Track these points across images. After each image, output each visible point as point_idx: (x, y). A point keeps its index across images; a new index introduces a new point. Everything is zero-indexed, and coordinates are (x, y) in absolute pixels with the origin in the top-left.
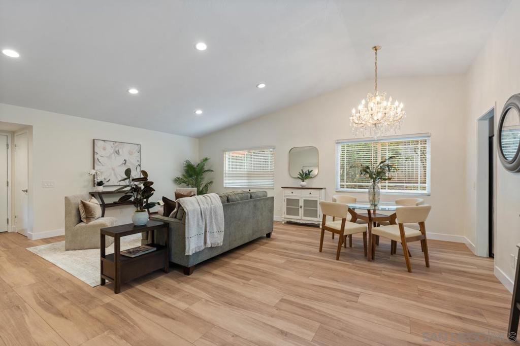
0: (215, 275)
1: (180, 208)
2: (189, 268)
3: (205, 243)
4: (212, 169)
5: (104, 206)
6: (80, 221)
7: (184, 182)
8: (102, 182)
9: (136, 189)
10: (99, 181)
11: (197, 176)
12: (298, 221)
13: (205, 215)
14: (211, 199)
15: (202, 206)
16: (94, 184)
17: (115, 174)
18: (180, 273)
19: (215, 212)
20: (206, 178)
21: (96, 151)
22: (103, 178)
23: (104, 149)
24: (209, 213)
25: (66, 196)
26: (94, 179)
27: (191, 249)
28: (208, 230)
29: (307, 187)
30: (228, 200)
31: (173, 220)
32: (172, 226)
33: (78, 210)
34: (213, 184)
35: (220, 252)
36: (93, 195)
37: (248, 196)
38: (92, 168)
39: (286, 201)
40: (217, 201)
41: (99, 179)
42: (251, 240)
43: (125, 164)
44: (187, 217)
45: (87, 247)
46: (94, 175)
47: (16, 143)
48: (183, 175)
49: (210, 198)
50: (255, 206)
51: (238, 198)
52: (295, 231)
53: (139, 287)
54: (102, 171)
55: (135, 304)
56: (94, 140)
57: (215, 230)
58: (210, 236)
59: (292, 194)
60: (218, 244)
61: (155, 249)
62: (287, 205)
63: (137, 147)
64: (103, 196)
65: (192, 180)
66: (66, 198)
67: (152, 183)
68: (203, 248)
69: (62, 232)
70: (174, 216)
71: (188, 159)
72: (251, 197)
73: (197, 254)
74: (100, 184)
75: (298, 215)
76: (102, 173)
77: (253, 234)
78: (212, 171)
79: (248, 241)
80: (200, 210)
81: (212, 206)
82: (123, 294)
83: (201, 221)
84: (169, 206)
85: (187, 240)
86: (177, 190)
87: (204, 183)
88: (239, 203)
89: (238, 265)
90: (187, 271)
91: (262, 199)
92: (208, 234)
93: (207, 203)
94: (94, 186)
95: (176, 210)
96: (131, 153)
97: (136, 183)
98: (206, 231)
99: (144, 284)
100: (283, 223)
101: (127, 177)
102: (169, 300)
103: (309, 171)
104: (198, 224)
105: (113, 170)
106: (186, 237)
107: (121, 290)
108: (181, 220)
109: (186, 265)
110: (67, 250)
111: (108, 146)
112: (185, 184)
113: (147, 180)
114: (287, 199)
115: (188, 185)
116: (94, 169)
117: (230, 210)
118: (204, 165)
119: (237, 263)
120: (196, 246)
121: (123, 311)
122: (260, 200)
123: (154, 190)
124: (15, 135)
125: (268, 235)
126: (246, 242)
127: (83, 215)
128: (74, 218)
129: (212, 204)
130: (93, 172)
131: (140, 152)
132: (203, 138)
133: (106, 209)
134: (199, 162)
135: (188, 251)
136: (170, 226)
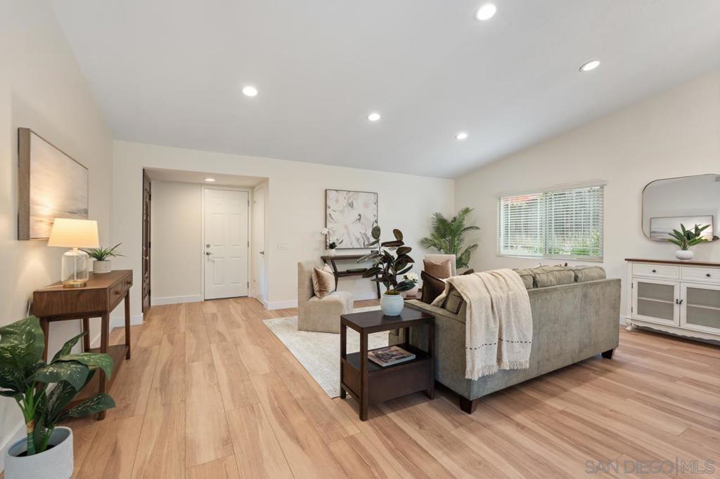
0: (521, 427)
1: (454, 292)
2: (471, 401)
3: (499, 360)
4: (476, 226)
5: (338, 275)
6: (313, 295)
7: (435, 245)
8: (334, 243)
9: (387, 258)
10: (331, 242)
11: (454, 237)
12: (671, 331)
13: (499, 310)
14: (505, 281)
15: (492, 292)
16: (326, 246)
17: (348, 234)
18: (453, 405)
19: (516, 305)
20: (467, 239)
21: (328, 204)
22: (336, 238)
23: (337, 201)
24: (505, 304)
25: (299, 261)
26: (326, 239)
27: (476, 369)
28: (504, 338)
29: (694, 260)
30: (535, 284)
31: (441, 311)
32: (439, 322)
33: (311, 280)
34: (478, 249)
35: (521, 379)
36: (325, 260)
37: (570, 276)
38: (324, 226)
39: (636, 286)
40: (516, 284)
41: (331, 240)
42: (576, 361)
43: (359, 219)
44: (468, 312)
45: (320, 330)
46: (326, 235)
47: (255, 199)
48: (433, 235)
49: (504, 278)
50: (585, 296)
51: (553, 280)
52: (666, 351)
53: (392, 416)
54: (334, 229)
55: (392, 451)
56: (326, 191)
57: (516, 339)
58: (507, 349)
59: (654, 274)
60: (521, 364)
61: (413, 357)
62: (638, 296)
63: (373, 197)
64: (335, 261)
65: (444, 242)
66: (299, 264)
67: (409, 249)
68: (495, 369)
69: (294, 303)
70: (441, 304)
71: (438, 212)
72: (576, 279)
73: (484, 379)
74: (332, 246)
75: (672, 319)
76: (334, 231)
77: (581, 350)
78: (477, 228)
79: (572, 363)
80: (489, 300)
81: (510, 293)
82: (371, 425)
83: (492, 320)
84: (432, 286)
85: (468, 351)
86: (425, 257)
87: (464, 247)
88: (555, 290)
89: (562, 412)
90: (466, 405)
91: (598, 283)
92: (504, 344)
93: (501, 288)
94: (326, 249)
95: (444, 294)
96: (366, 205)
97: (387, 249)
98: (500, 339)
99: (399, 412)
100: (629, 328)
101: (375, 240)
102: (445, 461)
103: (697, 229)
104: (488, 326)
105: (346, 227)
106: (468, 345)
107: (369, 416)
108: (457, 313)
109: (466, 395)
110: (300, 330)
111: (341, 196)
112: (435, 249)
113: (403, 244)
114: (639, 283)
115: (439, 250)
116: (326, 227)
117: (540, 301)
118: (463, 219)
119: (561, 408)
120: (484, 364)
121: (377, 463)
122: (594, 284)
123: (413, 261)
124: (255, 189)
125: (608, 355)
126: (567, 364)
127: (316, 287)
128: (307, 292)
129: (510, 290)
130: (325, 231)
131: (376, 203)
132: (460, 178)
133: (339, 278)
134: (456, 215)
135: (472, 372)
136: (436, 322)
